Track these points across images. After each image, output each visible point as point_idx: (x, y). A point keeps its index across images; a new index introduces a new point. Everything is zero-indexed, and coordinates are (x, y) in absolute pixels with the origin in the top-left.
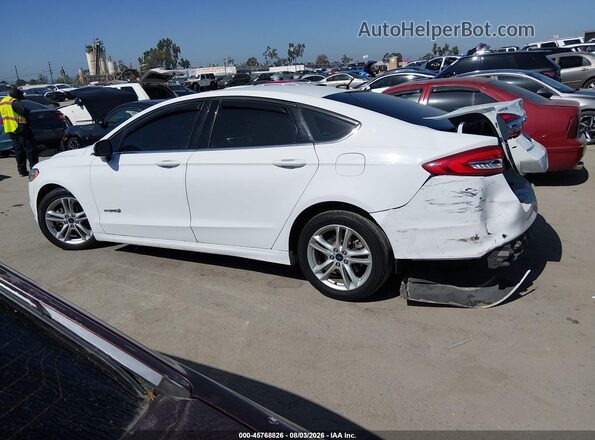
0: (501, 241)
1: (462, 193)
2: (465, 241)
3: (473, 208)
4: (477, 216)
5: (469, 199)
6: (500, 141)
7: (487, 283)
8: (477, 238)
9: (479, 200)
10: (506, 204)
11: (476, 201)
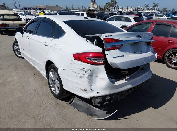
0: (96, 95)
1: (82, 70)
2: (82, 90)
3: (85, 77)
4: (86, 81)
5: (84, 73)
6: (104, 50)
7: (103, 109)
8: (86, 90)
9: (88, 75)
10: (102, 79)
11: (87, 75)
